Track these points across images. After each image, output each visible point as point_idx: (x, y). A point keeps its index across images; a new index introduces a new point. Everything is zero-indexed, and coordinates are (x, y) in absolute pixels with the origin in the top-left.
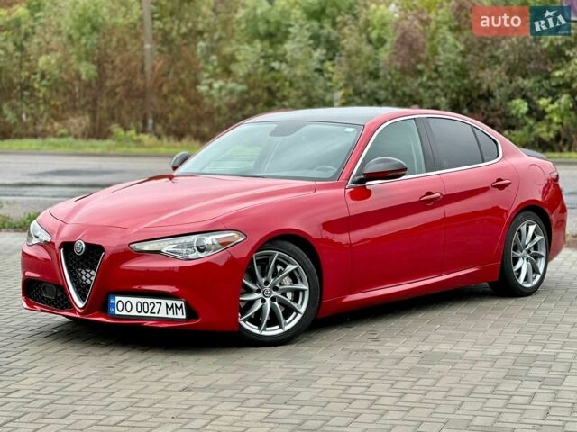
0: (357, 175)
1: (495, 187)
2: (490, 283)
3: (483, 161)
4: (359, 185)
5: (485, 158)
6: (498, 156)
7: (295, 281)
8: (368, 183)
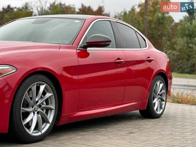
0: (82, 43)
1: (147, 60)
2: (139, 111)
3: (141, 48)
4: (83, 49)
5: (142, 46)
6: (146, 47)
7: (47, 104)
8: (88, 49)
